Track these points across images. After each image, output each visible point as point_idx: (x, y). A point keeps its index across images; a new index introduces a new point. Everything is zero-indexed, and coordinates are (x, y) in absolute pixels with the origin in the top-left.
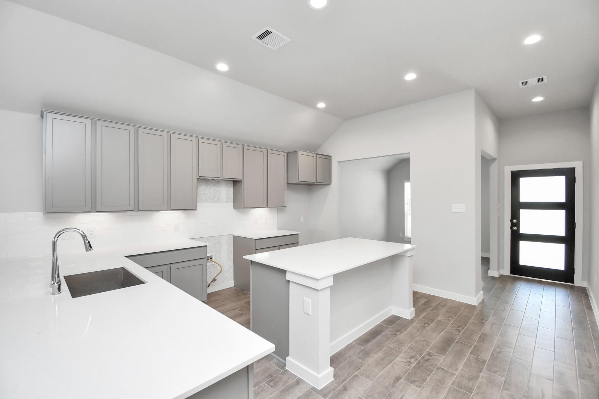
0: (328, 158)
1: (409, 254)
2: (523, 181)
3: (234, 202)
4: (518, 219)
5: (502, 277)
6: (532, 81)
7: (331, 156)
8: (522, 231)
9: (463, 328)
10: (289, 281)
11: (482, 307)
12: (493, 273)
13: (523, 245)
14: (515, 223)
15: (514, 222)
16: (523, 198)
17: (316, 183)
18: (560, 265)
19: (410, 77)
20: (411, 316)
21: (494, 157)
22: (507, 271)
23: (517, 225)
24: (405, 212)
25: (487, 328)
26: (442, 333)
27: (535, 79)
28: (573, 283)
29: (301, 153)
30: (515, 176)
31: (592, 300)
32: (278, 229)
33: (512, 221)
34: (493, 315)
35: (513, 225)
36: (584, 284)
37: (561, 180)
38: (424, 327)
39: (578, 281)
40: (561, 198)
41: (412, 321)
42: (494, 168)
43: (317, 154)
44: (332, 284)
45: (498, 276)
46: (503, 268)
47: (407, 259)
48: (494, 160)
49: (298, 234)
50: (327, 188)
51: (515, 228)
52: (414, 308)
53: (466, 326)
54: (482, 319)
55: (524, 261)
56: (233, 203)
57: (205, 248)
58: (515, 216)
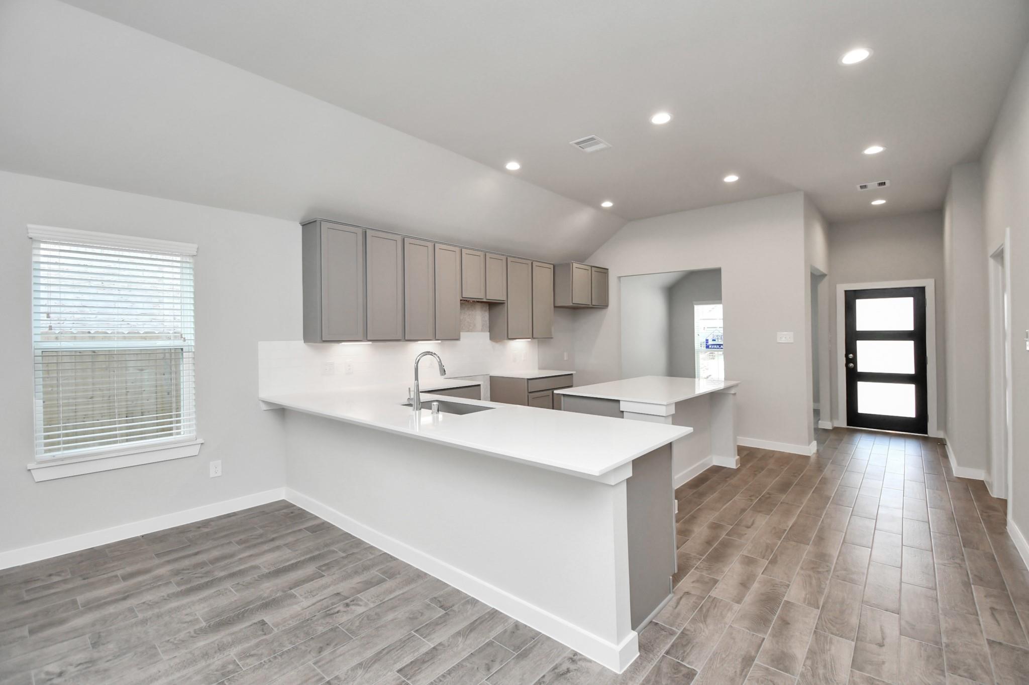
0: (604, 272)
1: (733, 392)
2: (860, 304)
3: (491, 330)
4: (855, 353)
5: (836, 430)
6: (873, 185)
7: (607, 269)
8: (861, 368)
9: (800, 475)
10: (623, 412)
11: (818, 457)
12: (826, 424)
13: (863, 387)
14: (850, 359)
15: (851, 357)
16: (861, 325)
17: (591, 306)
18: (910, 411)
19: (731, 178)
20: (737, 465)
21: (822, 272)
22: (842, 422)
23: (854, 361)
24: (696, 348)
25: (827, 472)
26: (778, 478)
27: (876, 183)
28: (927, 434)
29: (575, 265)
30: (851, 298)
31: (948, 449)
32: (539, 369)
33: (847, 356)
34: (831, 463)
35: (848, 361)
36: (940, 435)
37: (908, 303)
38: (756, 475)
39: (933, 430)
40: (909, 326)
41: (738, 470)
42: (823, 286)
43: (592, 267)
44: (674, 413)
45: (831, 429)
46: (837, 418)
47: (731, 396)
48: (824, 276)
49: (572, 374)
50: (604, 311)
51: (851, 365)
52: (739, 457)
53: (802, 472)
54: (820, 466)
55: (863, 408)
56: (489, 333)
57: (478, 387)
58: (851, 349)
